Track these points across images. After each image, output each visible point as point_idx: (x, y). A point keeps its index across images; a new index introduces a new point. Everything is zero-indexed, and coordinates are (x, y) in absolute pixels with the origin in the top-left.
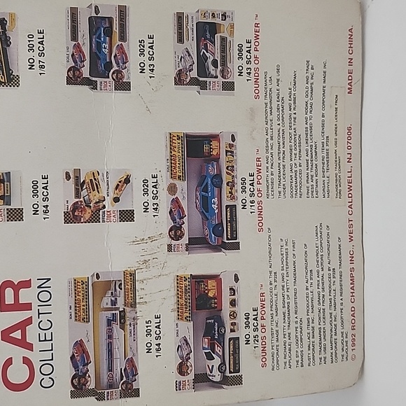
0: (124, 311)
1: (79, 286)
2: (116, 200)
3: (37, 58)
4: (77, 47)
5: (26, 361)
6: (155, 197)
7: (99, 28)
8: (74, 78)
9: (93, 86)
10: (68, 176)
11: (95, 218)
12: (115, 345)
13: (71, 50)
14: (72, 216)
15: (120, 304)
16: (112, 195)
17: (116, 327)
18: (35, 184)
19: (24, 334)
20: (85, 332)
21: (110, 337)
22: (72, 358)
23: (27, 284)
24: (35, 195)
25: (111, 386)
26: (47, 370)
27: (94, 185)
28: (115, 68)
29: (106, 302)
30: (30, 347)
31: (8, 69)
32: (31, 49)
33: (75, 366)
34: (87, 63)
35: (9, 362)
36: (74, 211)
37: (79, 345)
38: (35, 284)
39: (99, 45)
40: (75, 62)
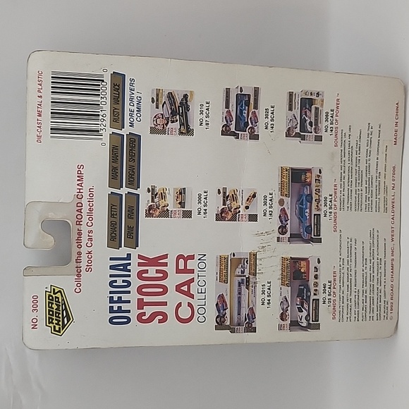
0: (249, 277)
1: (223, 261)
2: (247, 208)
3: (205, 119)
4: (229, 112)
5: (190, 305)
6: (271, 207)
7: (242, 101)
8: (226, 132)
9: (237, 136)
10: (219, 192)
11: (234, 219)
12: (242, 299)
13: (225, 114)
14: (220, 217)
15: (247, 273)
16: (245, 205)
17: (243, 287)
18: (200, 196)
19: (189, 288)
20: (225, 289)
21: (240, 293)
22: (217, 304)
23: (192, 257)
24: (200, 203)
25: (239, 325)
26: (202, 311)
27: (234, 198)
28: (250, 126)
29: (238, 271)
30: (192, 296)
31: (188, 125)
32: (202, 113)
33: (219, 311)
34: (234, 122)
35: (179, 305)
36: (221, 213)
37: (221, 297)
38: (197, 257)
39: (241, 111)
40: (227, 122)
